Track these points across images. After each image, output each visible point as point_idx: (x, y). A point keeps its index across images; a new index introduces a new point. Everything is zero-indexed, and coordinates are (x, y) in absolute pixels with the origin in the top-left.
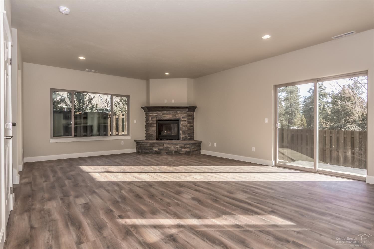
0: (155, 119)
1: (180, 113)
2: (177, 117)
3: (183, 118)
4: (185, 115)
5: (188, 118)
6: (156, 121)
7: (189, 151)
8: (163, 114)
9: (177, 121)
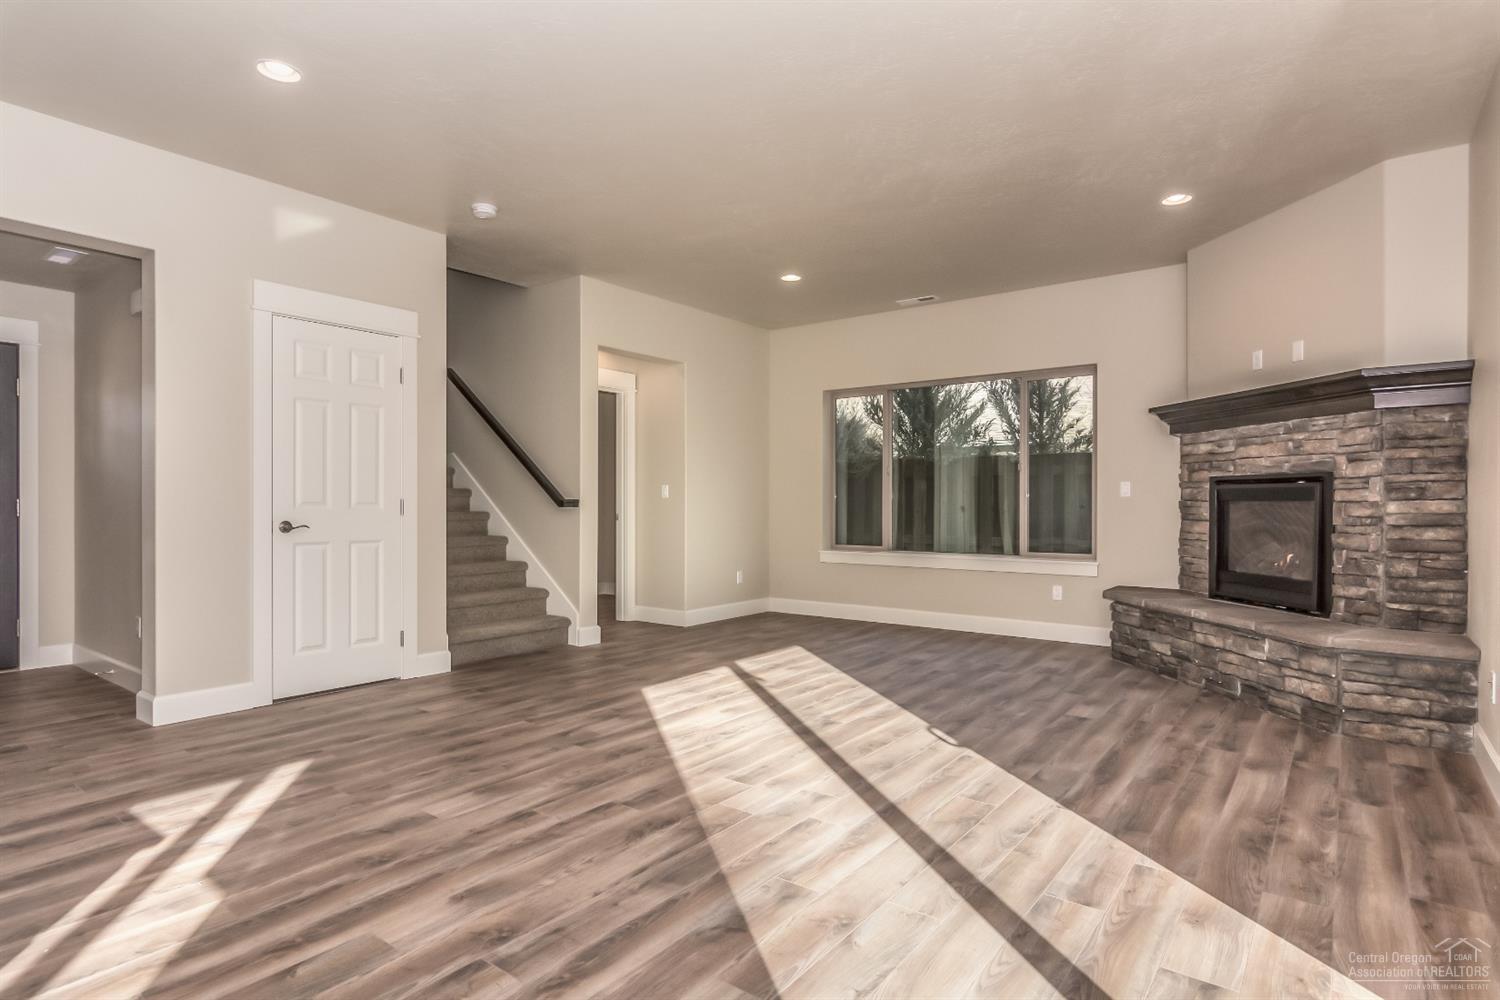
0: (1206, 475)
1: (1330, 427)
2: (1315, 458)
3: (1353, 459)
4: (1362, 435)
5: (1389, 461)
6: (1207, 486)
7: (1327, 701)
8: (1243, 442)
9: (1315, 486)
